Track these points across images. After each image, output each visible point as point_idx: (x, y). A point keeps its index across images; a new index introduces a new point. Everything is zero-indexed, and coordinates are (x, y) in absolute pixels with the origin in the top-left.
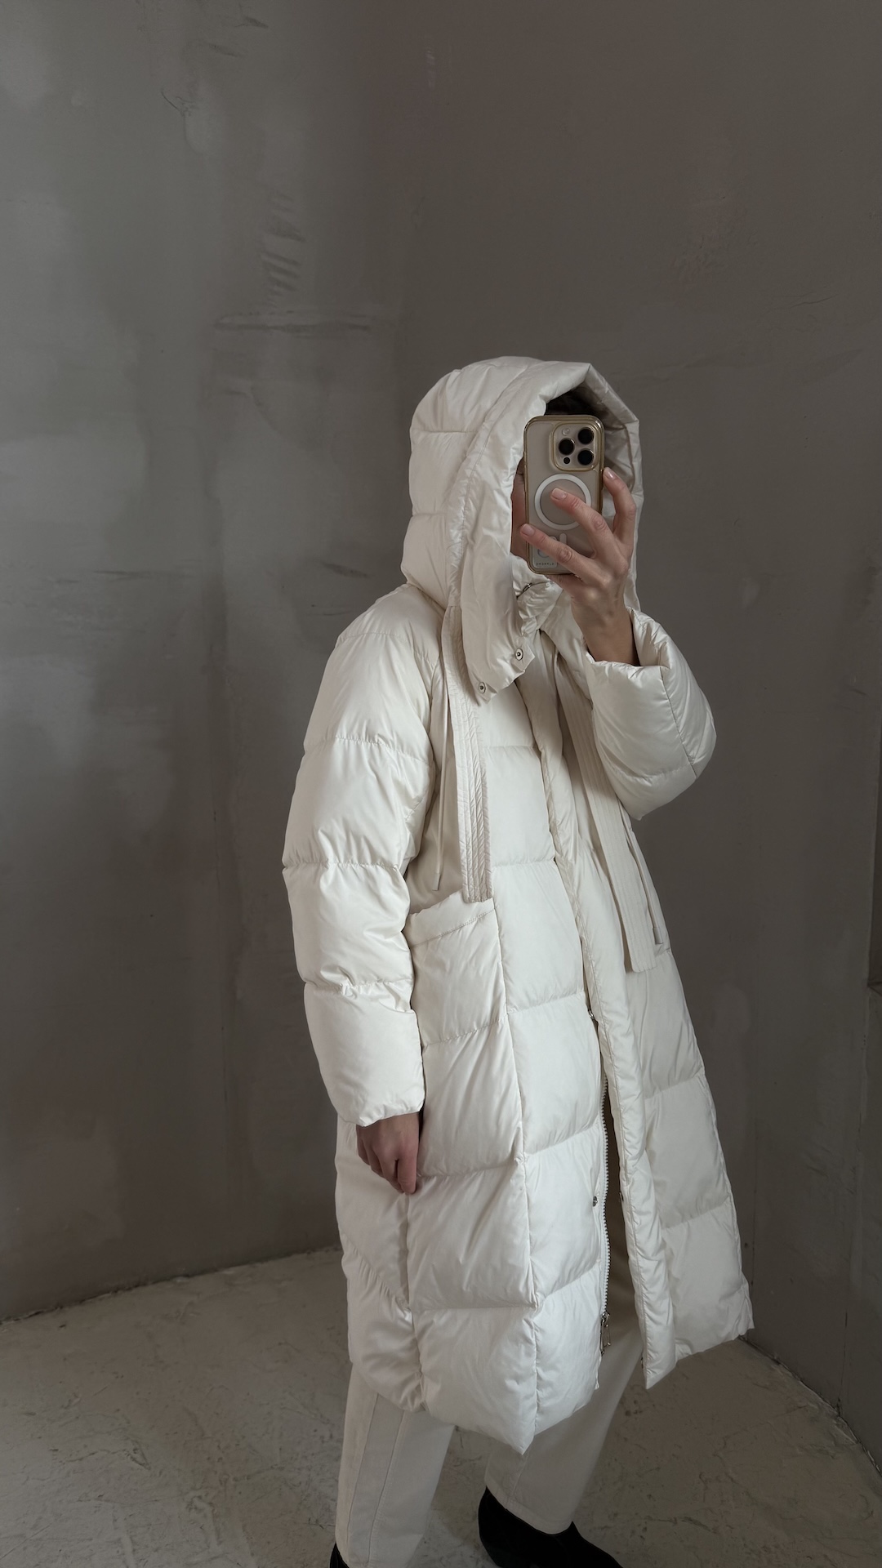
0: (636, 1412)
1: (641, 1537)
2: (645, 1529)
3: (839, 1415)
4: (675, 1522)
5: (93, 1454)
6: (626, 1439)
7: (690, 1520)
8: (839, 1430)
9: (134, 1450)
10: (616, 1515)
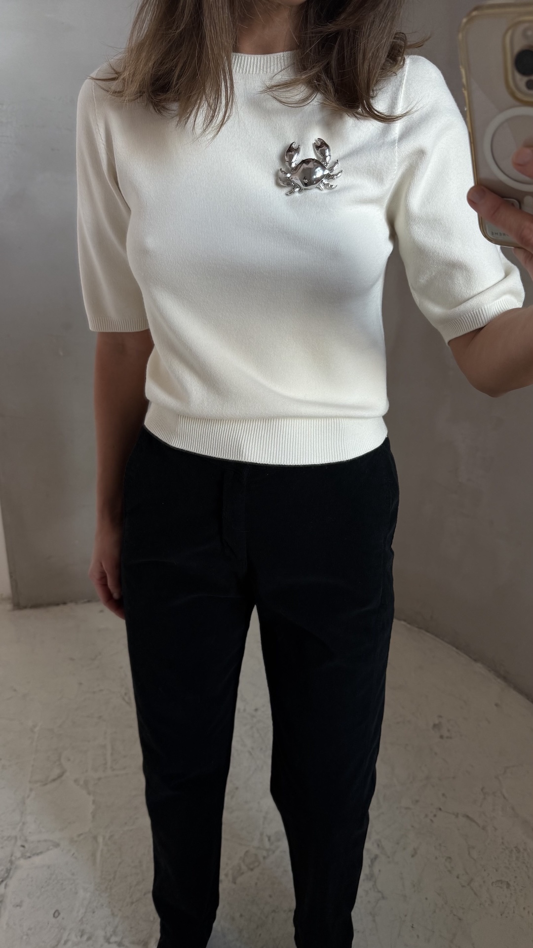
0: (447, 737)
1: (432, 821)
2: (435, 816)
4: (457, 816)
5: (101, 690)
6: (436, 754)
7: (468, 817)
9: (126, 694)
10: (417, 801)
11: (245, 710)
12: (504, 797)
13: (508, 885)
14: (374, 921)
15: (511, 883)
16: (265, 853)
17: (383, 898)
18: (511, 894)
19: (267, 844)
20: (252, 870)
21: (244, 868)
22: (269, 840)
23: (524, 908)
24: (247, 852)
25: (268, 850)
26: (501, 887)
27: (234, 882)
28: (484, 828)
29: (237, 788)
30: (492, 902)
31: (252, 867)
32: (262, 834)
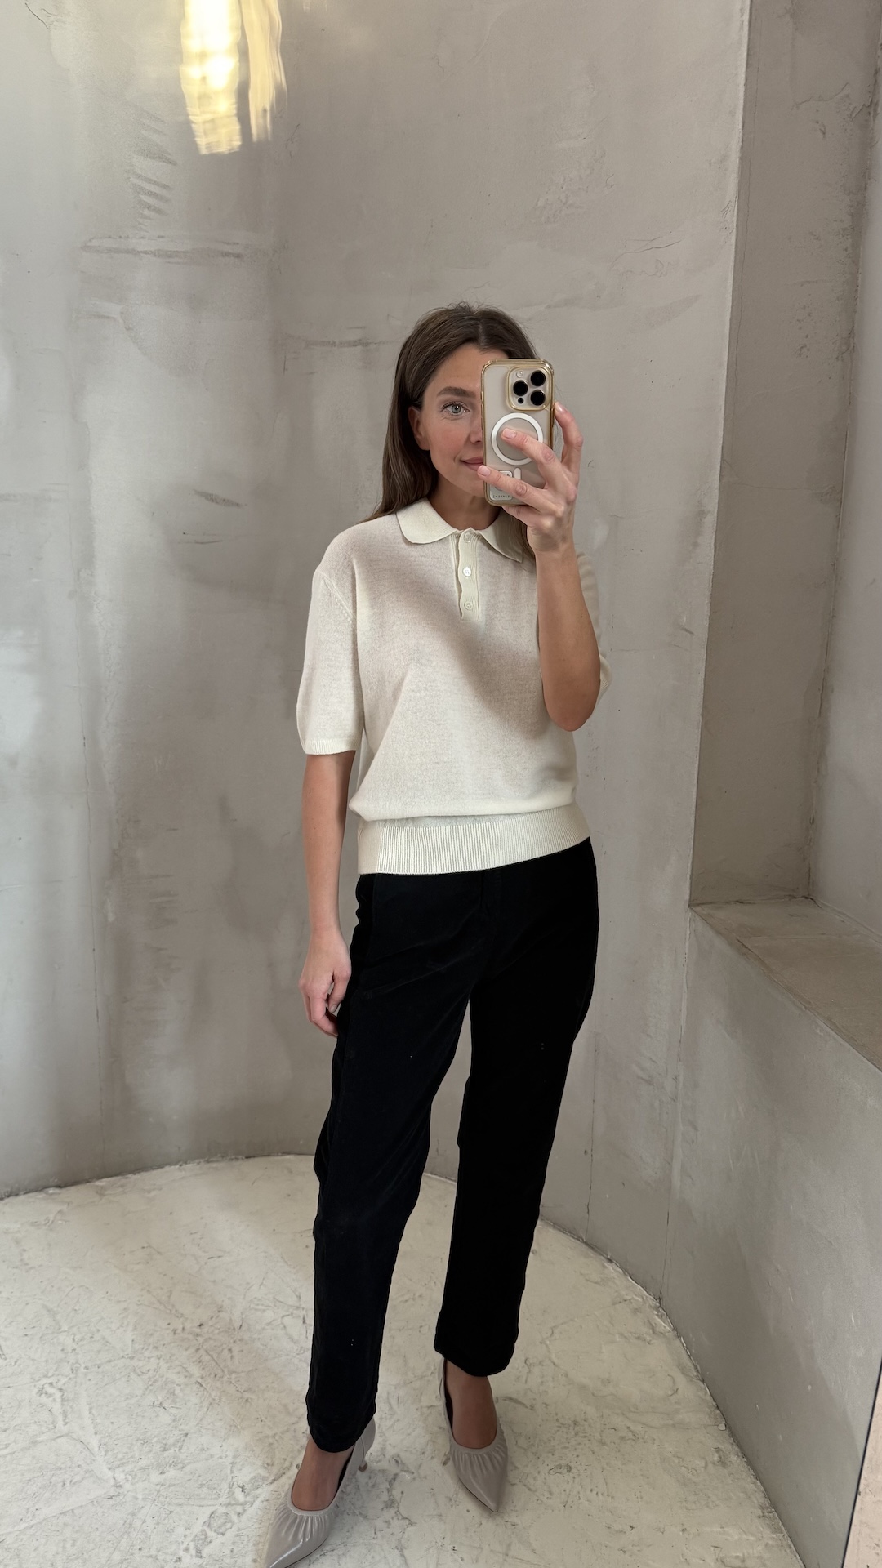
3: (660, 1307)
8: (660, 1321)
11: (183, 1329)
12: (554, 1364)
13: (569, 1469)
14: (403, 1555)
15: (572, 1465)
16: (239, 1509)
17: (411, 1524)
18: (574, 1478)
19: (240, 1496)
20: (223, 1534)
21: (211, 1534)
22: (242, 1491)
23: (591, 1490)
24: (213, 1513)
25: (242, 1504)
26: (560, 1473)
27: (199, 1555)
28: (532, 1408)
29: (186, 1435)
30: (551, 1493)
31: (221, 1531)
32: (231, 1486)
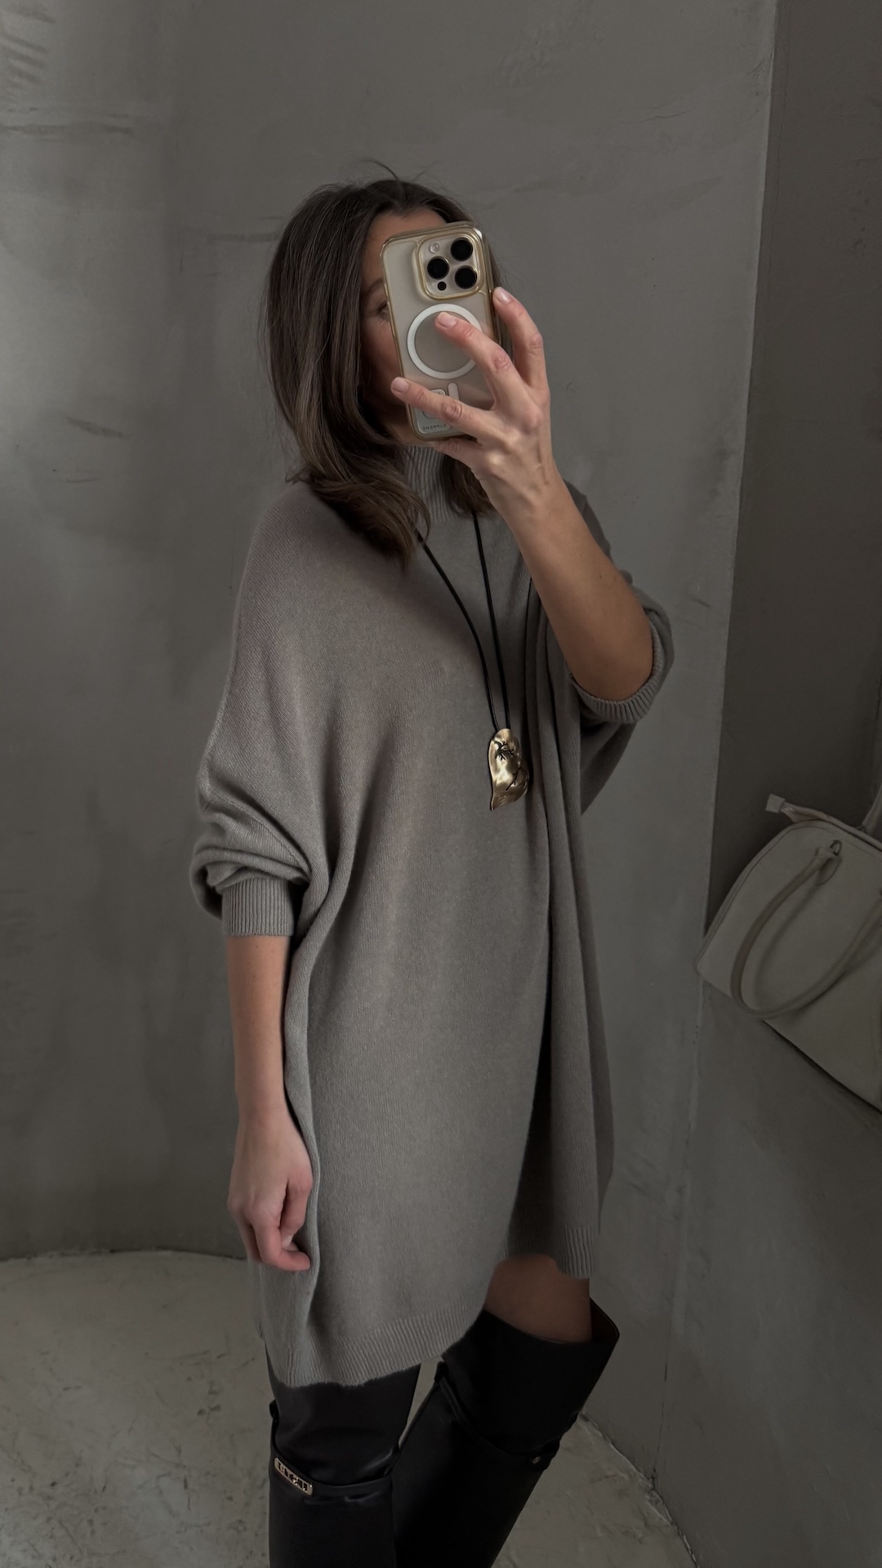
3: (654, 1489)
8: (654, 1510)
